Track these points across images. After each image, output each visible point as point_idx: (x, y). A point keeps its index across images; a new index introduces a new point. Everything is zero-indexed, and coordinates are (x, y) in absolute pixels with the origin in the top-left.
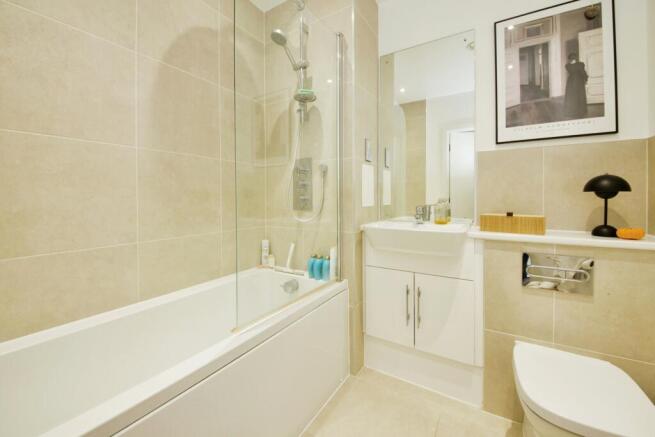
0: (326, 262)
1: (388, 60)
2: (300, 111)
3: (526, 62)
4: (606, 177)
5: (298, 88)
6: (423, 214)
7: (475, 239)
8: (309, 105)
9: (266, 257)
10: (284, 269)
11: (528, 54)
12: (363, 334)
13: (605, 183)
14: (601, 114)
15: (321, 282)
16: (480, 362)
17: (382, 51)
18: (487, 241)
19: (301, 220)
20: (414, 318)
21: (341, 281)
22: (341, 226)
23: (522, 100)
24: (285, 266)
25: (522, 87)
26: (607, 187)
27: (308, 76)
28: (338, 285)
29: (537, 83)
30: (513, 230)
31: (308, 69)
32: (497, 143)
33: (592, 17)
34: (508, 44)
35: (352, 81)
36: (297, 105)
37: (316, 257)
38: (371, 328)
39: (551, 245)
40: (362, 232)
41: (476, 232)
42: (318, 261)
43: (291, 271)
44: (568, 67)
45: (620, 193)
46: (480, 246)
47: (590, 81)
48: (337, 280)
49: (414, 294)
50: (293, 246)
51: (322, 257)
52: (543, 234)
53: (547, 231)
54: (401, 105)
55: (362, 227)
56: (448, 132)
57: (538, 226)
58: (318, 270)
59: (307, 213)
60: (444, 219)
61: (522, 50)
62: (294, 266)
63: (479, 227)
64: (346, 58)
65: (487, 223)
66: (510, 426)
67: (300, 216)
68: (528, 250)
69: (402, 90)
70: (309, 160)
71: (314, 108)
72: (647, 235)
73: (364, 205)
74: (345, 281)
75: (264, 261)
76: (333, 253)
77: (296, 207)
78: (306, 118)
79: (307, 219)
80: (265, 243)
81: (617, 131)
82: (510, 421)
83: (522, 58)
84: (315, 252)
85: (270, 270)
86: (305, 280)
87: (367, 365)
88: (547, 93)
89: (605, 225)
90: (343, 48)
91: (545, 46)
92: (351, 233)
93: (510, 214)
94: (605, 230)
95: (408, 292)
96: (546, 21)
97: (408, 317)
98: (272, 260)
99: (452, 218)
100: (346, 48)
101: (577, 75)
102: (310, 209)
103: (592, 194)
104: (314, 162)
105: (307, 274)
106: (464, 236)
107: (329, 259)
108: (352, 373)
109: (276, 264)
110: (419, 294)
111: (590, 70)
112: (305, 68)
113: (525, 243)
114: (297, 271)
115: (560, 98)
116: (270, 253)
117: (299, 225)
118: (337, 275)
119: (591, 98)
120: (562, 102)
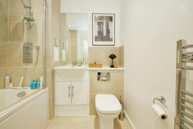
0: (38, 82)
1: (64, 15)
2: (27, 24)
3: (99, 26)
4: (112, 55)
5: (27, 14)
6: (75, 64)
7: (87, 70)
8: (32, 23)
9: (8, 84)
10: (18, 88)
11: (99, 23)
12: (54, 105)
13: (112, 56)
14: (112, 41)
15: (36, 90)
16: (89, 103)
17: (62, 11)
18: (90, 70)
19: (27, 67)
20: (71, 95)
21: (45, 88)
22: (45, 69)
23: (98, 35)
24: (19, 86)
25: (98, 32)
26: (113, 57)
27: (31, 11)
28: (44, 90)
29: (101, 31)
30: (96, 67)
31: (31, 9)
32: (93, 45)
33: (111, 19)
34: (95, 20)
35: (50, 18)
36: (26, 21)
37: (34, 81)
38: (57, 102)
39: (103, 70)
40: (54, 70)
41: (88, 68)
42: (35, 82)
43: (22, 88)
44: (107, 29)
45: (115, 58)
46: (89, 71)
47: (110, 33)
48: (43, 89)
49: (71, 88)
50: (22, 78)
51: (37, 81)
52: (102, 67)
53: (103, 67)
54: (69, 30)
55: (54, 69)
56: (83, 41)
57: (101, 66)
58: (35, 86)
59: (30, 64)
60: (80, 65)
61: (98, 23)
62: (23, 86)
63: (88, 67)
64: (48, 10)
65: (91, 65)
66: (95, 117)
67: (26, 65)
68: (99, 72)
69: (70, 26)
70: (31, 44)
71: (33, 24)
72: (119, 67)
73: (55, 61)
74: (47, 88)
75: (6, 86)
76: (42, 79)
77: (24, 62)
78: (30, 27)
79: (30, 66)
80: (7, 78)
81: (114, 45)
82: (95, 116)
83: (98, 25)
84: (34, 79)
85: (10, 89)
86: (29, 91)
87: (56, 115)
88: (103, 34)
89: (112, 65)
90: (46, 5)
91: (103, 23)
92: (49, 71)
93: (95, 63)
94: (112, 66)
95: (69, 88)
96: (103, 17)
97: (69, 95)
98: (11, 85)
99: (83, 65)
100: (48, 6)
101: (108, 31)
102: (32, 62)
103: (110, 58)
104: (33, 44)
105: (29, 88)
106: (84, 69)
107: (40, 81)
108: (50, 120)
109: (14, 86)
110: (73, 88)
111: (110, 31)
112: (30, 8)
113: (98, 70)
114: (25, 88)
115: (105, 36)
116: (10, 82)
117: (26, 69)
118: (43, 86)
119: (111, 37)
120: (105, 37)
